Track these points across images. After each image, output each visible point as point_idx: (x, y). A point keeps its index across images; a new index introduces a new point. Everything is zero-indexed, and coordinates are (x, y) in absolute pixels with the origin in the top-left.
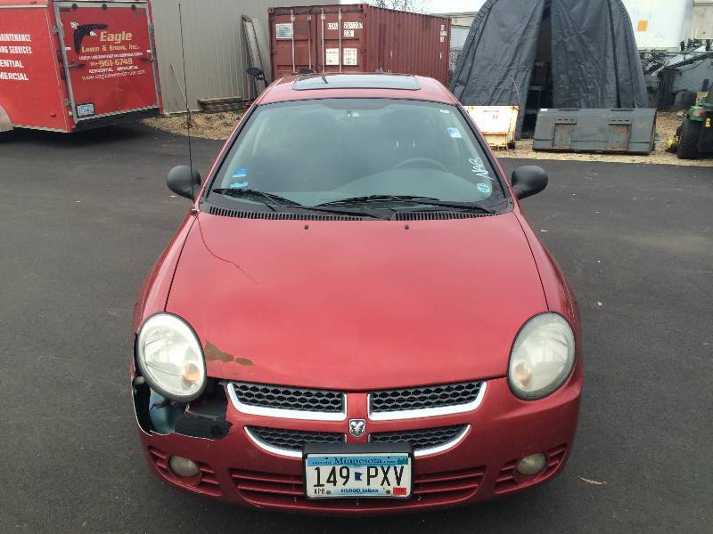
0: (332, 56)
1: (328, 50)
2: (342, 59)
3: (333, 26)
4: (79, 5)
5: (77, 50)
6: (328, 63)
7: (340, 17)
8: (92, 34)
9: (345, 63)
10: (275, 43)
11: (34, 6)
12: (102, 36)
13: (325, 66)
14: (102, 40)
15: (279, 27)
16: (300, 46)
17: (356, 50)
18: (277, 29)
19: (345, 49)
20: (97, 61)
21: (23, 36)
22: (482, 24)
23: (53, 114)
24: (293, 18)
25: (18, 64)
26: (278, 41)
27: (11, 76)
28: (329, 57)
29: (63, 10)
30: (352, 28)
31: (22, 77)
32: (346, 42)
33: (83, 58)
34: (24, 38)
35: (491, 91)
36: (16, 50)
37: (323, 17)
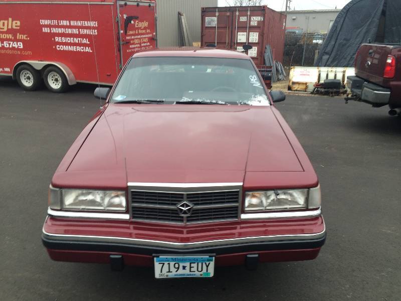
0: (242, 37)
1: (239, 33)
2: (248, 39)
3: (243, 19)
4: (128, 3)
5: (126, 32)
6: (238, 41)
7: (249, 13)
8: (132, 22)
9: (250, 41)
10: (204, 28)
11: (103, 3)
12: (136, 24)
13: (237, 43)
14: (136, 26)
15: (207, 19)
16: (220, 31)
17: (258, 33)
18: (206, 21)
19: (250, 33)
20: (133, 39)
21: (92, 23)
22: (343, 19)
23: (109, 74)
24: (217, 14)
25: (85, 41)
26: (206, 27)
27: (79, 49)
28: (239, 37)
29: (121, 6)
30: (255, 20)
31: (88, 50)
32: (252, 29)
33: (128, 38)
34: (93, 24)
35: (348, 59)
36: (86, 32)
37: (237, 13)
